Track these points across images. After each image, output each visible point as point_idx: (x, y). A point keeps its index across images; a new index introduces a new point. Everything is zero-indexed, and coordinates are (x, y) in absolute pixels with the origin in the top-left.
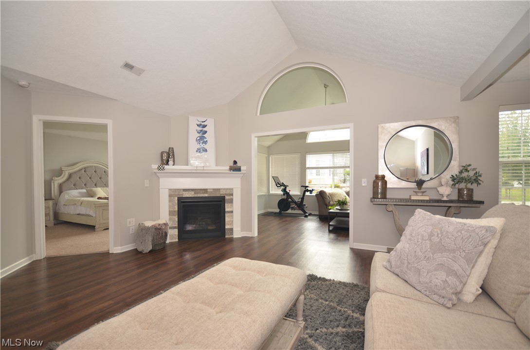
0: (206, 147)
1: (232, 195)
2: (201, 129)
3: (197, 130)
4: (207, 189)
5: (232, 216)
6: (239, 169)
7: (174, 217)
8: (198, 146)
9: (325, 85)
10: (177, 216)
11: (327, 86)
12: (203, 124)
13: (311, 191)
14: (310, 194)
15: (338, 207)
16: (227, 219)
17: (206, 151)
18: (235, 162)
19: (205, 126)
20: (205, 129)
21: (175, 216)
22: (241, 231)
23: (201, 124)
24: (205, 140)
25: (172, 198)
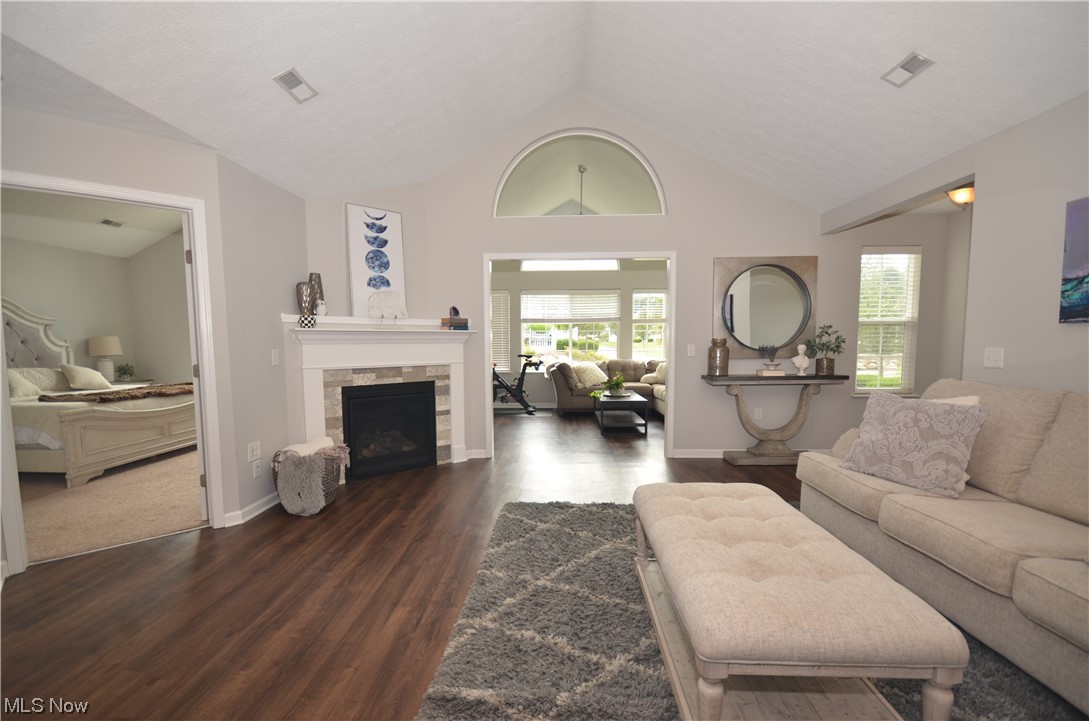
0: (386, 274)
1: (448, 377)
2: (376, 235)
3: (366, 237)
4: (400, 368)
5: (448, 421)
6: (462, 326)
7: (336, 431)
8: (373, 274)
9: (580, 167)
10: (341, 429)
11: (585, 169)
12: (378, 223)
13: (537, 365)
14: (535, 371)
15: (607, 393)
16: (439, 427)
17: (387, 283)
18: (455, 311)
19: (382, 229)
20: (382, 236)
21: (337, 428)
22: (467, 449)
23: (374, 224)
24: (385, 260)
25: (330, 389)
